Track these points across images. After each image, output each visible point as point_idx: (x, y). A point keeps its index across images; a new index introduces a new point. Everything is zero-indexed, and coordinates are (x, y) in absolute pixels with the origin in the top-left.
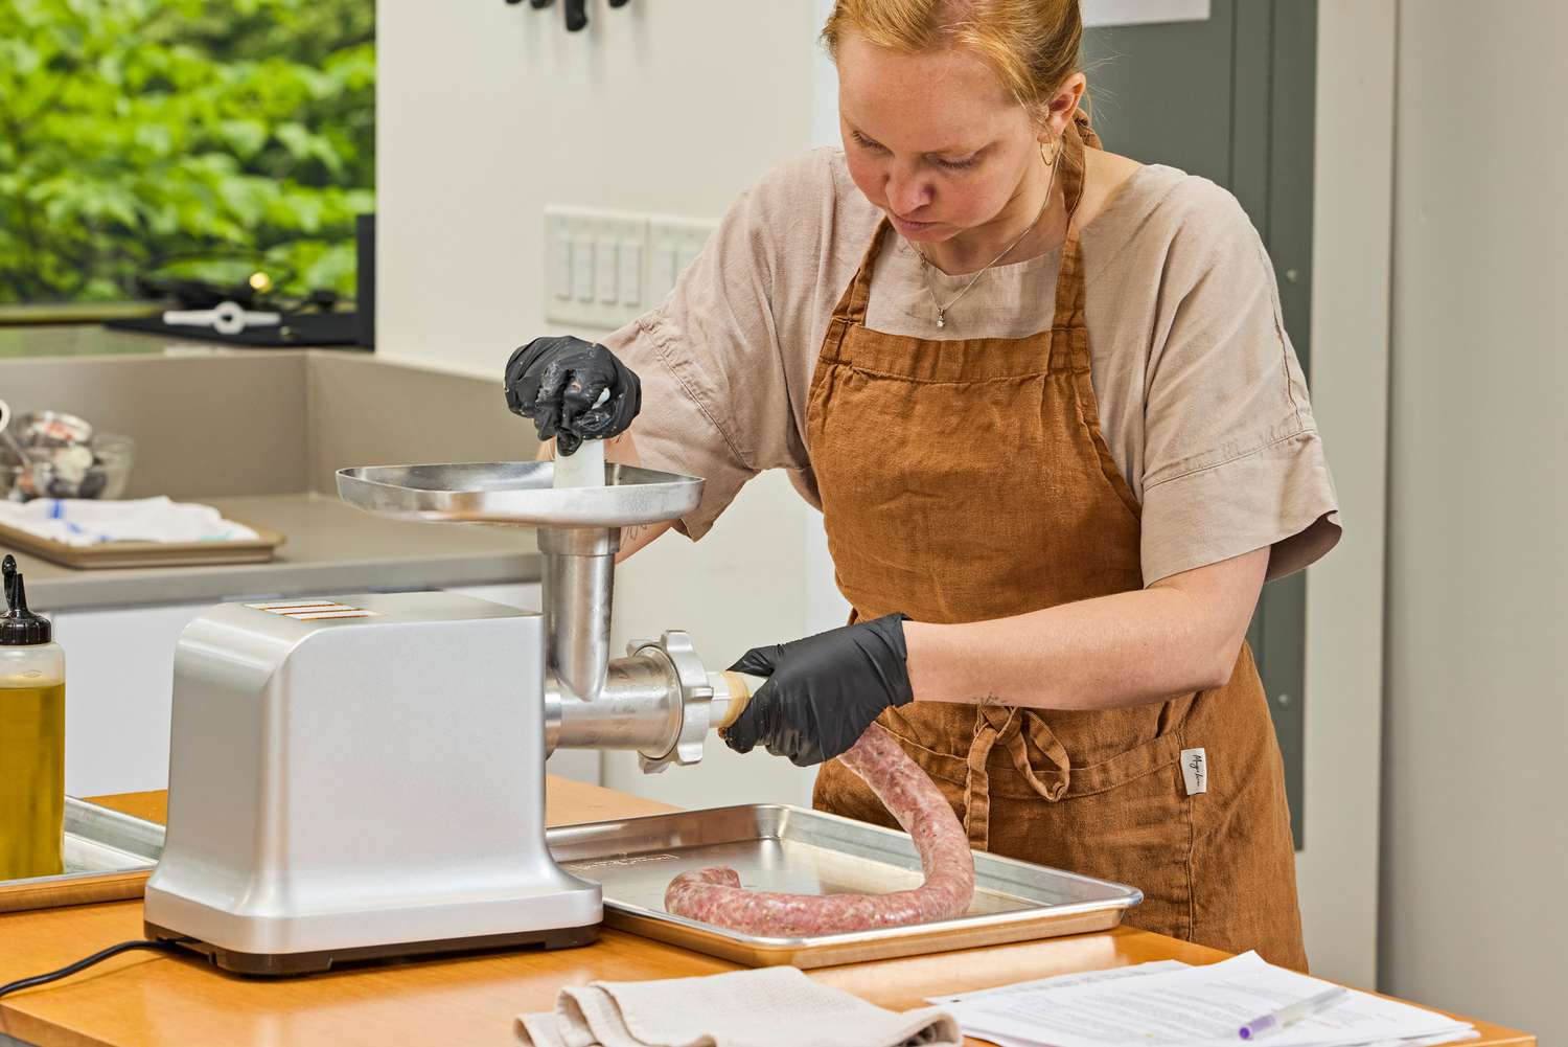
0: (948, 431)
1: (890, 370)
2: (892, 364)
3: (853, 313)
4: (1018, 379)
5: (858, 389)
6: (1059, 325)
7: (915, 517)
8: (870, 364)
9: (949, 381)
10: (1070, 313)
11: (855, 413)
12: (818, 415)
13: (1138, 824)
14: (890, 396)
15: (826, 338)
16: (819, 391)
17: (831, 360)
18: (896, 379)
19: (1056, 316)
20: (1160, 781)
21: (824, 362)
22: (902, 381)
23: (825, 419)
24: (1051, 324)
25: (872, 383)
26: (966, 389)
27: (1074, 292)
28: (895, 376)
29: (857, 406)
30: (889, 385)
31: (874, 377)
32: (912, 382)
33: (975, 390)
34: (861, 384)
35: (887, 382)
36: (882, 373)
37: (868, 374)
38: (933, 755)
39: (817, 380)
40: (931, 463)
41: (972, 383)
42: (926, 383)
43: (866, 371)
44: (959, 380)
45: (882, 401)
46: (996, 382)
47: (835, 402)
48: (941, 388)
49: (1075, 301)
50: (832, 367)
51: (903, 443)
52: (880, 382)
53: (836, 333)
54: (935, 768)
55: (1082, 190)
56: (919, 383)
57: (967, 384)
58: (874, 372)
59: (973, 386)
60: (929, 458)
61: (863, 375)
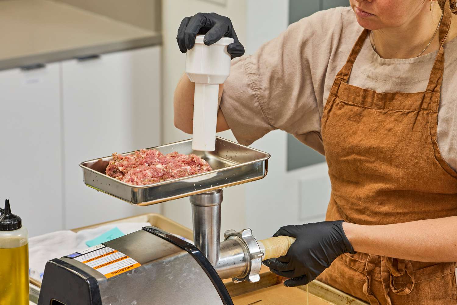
0: (373, 129)
1: (354, 101)
2: (355, 99)
3: (344, 76)
4: (407, 111)
5: (340, 109)
6: (429, 90)
7: (357, 163)
8: (345, 99)
9: (379, 109)
10: (434, 85)
11: (337, 119)
12: (325, 117)
13: (435, 298)
14: (352, 113)
15: (333, 85)
16: (328, 107)
17: (334, 94)
18: (356, 106)
19: (428, 86)
20: (445, 281)
21: (331, 95)
22: (359, 107)
23: (327, 119)
24: (426, 89)
25: (346, 107)
26: (385, 113)
27: (438, 76)
28: (356, 104)
29: (338, 116)
30: (353, 108)
31: (347, 104)
32: (363, 107)
33: (389, 114)
34: (341, 107)
35: (352, 107)
36: (351, 103)
37: (344, 103)
38: (352, 259)
39: (328, 102)
40: (364, 142)
41: (389, 111)
42: (369, 109)
43: (343, 101)
44: (383, 109)
45: (349, 115)
46: (398, 112)
47: (331, 113)
48: (375, 112)
49: (438, 81)
50: (333, 98)
51: (355, 133)
52: (349, 107)
53: (337, 84)
54: (352, 264)
55: (448, 32)
56: (366, 108)
57: (387, 111)
58: (347, 102)
59: (389, 112)
60: (364, 140)
61: (343, 103)
